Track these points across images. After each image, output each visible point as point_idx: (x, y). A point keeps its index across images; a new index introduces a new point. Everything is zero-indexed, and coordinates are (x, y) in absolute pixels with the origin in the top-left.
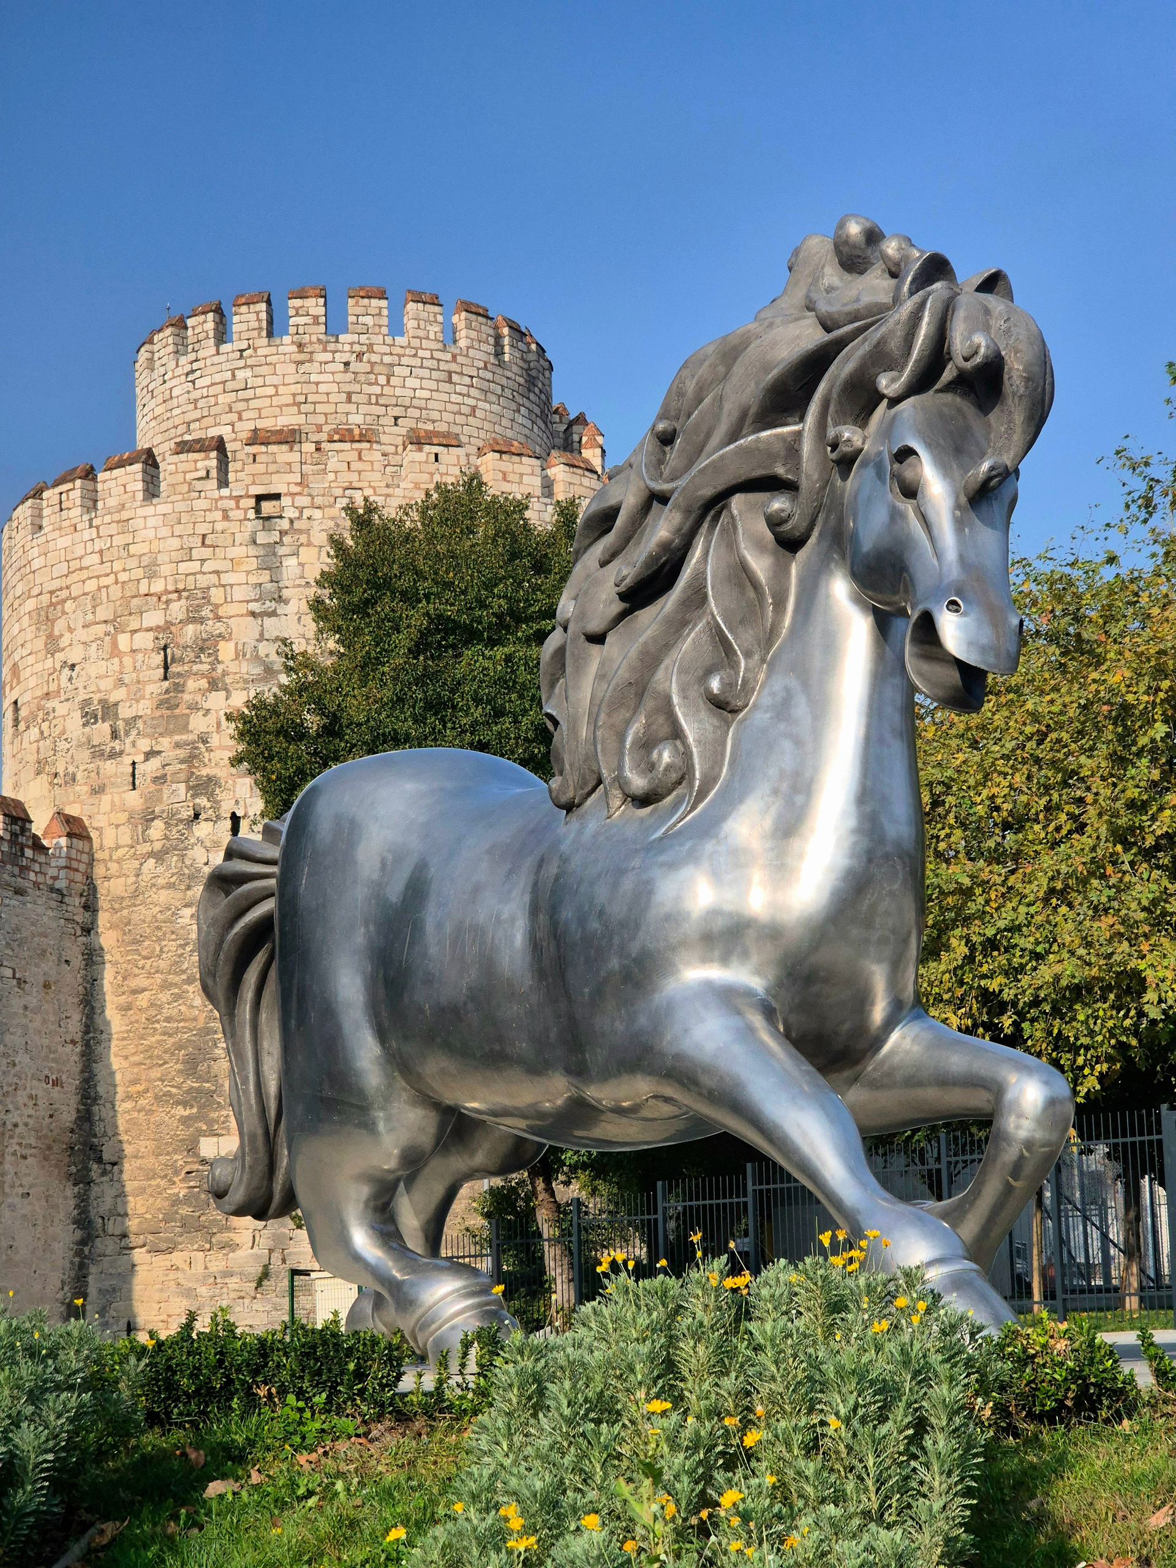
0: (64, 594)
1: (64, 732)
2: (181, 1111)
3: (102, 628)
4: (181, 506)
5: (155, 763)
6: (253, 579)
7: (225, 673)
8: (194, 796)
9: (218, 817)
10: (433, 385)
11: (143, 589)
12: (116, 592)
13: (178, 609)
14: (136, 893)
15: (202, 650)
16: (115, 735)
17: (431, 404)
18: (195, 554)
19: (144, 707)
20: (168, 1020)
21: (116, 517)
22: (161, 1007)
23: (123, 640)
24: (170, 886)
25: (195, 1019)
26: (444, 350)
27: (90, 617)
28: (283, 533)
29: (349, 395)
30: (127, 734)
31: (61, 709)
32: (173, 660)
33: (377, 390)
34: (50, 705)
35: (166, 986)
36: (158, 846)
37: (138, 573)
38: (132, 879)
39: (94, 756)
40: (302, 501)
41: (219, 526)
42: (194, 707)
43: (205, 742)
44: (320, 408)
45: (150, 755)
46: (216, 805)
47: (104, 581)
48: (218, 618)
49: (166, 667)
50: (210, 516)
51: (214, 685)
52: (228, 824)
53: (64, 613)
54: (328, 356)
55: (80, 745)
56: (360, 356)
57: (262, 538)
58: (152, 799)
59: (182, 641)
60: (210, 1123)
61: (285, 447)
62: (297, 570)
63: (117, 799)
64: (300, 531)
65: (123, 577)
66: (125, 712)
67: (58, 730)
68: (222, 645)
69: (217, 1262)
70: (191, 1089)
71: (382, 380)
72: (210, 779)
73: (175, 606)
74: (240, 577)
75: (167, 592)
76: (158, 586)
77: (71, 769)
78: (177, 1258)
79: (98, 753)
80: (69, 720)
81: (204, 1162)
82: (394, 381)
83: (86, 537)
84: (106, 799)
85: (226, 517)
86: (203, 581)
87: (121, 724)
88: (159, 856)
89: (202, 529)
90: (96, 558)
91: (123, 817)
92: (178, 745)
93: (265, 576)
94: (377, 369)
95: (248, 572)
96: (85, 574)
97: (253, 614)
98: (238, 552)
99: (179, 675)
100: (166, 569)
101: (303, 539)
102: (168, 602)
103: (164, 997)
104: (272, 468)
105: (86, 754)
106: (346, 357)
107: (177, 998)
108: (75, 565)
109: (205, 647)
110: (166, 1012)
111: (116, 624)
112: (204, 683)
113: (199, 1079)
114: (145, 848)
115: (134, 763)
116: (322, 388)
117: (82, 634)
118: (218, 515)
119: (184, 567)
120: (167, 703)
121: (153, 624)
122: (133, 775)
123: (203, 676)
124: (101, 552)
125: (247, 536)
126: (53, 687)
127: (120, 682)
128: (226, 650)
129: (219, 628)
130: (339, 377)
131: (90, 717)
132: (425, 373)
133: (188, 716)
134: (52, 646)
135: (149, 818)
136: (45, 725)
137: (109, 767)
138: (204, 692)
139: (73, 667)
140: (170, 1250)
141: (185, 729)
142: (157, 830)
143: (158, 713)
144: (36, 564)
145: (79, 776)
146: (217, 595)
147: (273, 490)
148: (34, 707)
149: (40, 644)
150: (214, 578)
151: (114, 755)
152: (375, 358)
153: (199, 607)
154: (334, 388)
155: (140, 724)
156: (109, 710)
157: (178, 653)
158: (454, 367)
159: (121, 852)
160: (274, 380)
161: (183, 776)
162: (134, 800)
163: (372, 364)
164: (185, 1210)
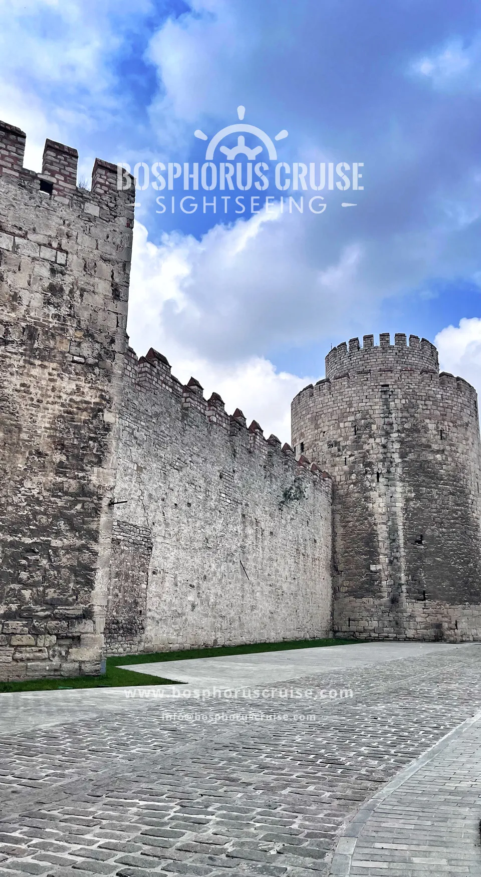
0: (321, 413)
1: (322, 449)
2: (364, 557)
3: (334, 422)
4: (359, 388)
5: (353, 458)
6: (381, 408)
7: (374, 433)
8: (365, 467)
9: (373, 473)
10: (418, 359)
11: (348, 410)
12: (338, 412)
13: (359, 416)
14: (347, 494)
15: (367, 427)
16: (339, 450)
17: (418, 365)
18: (364, 401)
19: (349, 443)
20: (358, 530)
21: (339, 391)
22: (356, 526)
23: (342, 425)
24: (358, 492)
25: (368, 530)
26: (421, 350)
27: (330, 419)
28: (390, 395)
29: (397, 361)
30: (343, 450)
31: (320, 444)
32: (358, 430)
33: (405, 360)
34: (316, 443)
35: (358, 520)
36: (354, 481)
37: (345, 406)
38: (346, 490)
39: (332, 456)
40: (395, 387)
41: (371, 393)
42: (365, 443)
43: (368, 452)
44: (389, 365)
45: (350, 456)
46: (373, 470)
47: (335, 409)
48: (372, 418)
49: (355, 432)
50: (368, 391)
51: (370, 437)
52: (376, 475)
53: (321, 418)
54: (391, 351)
55: (327, 453)
56: (399, 351)
57: (384, 397)
58: (352, 468)
59: (360, 424)
60: (373, 560)
61: (390, 372)
62: (394, 405)
63: (340, 468)
64: (395, 395)
65: (341, 407)
66: (342, 444)
67: (319, 449)
68: (373, 425)
69: (377, 602)
70: (367, 550)
71: (406, 358)
72: (370, 462)
73: (358, 415)
74: (378, 407)
75: (355, 411)
76: (353, 409)
77: (324, 460)
78: (364, 599)
79: (333, 455)
80: (323, 447)
81: (372, 572)
82: (409, 358)
83: (329, 397)
84: (337, 468)
85: (373, 391)
86: (366, 408)
87: (341, 447)
88: (354, 484)
89: (366, 394)
90: (332, 402)
91: (342, 473)
92: (360, 453)
93: (385, 407)
94: (404, 355)
95: (380, 406)
96: (328, 407)
97: (383, 418)
98: (377, 400)
99: (360, 434)
100: (355, 405)
101: (396, 397)
102: (356, 414)
103: (357, 524)
104: (386, 378)
105: (329, 456)
106: (396, 351)
107: (361, 524)
108: (324, 405)
109: (368, 426)
110: (358, 528)
111: (339, 420)
112: (367, 436)
113: (370, 548)
114: (351, 481)
115: (346, 458)
116: (390, 359)
117: (327, 423)
118: (371, 390)
119: (360, 404)
120: (356, 441)
121: (351, 420)
122: (345, 461)
123: (367, 434)
124: (334, 401)
125: (379, 396)
126: (317, 438)
127: (340, 436)
128: (374, 427)
129: (372, 421)
130: (394, 357)
131: (330, 446)
132: (416, 356)
133: (363, 445)
134: (317, 427)
135: (351, 473)
136: (315, 448)
137: (338, 459)
138: (368, 439)
139: (324, 432)
140: (362, 598)
141: (362, 449)
142: (353, 477)
143: (353, 444)
144: (311, 405)
145: (327, 462)
146: (371, 412)
147: (387, 383)
148: (310, 443)
149: (313, 427)
150: (370, 407)
151: (339, 456)
152: (404, 352)
153: (365, 415)
154: (393, 359)
155: (347, 447)
156: (337, 443)
157: (359, 428)
158: (423, 355)
159: (342, 483)
160: (376, 357)
161: (361, 462)
162: (346, 468)
163: (403, 353)
164: (367, 586)
